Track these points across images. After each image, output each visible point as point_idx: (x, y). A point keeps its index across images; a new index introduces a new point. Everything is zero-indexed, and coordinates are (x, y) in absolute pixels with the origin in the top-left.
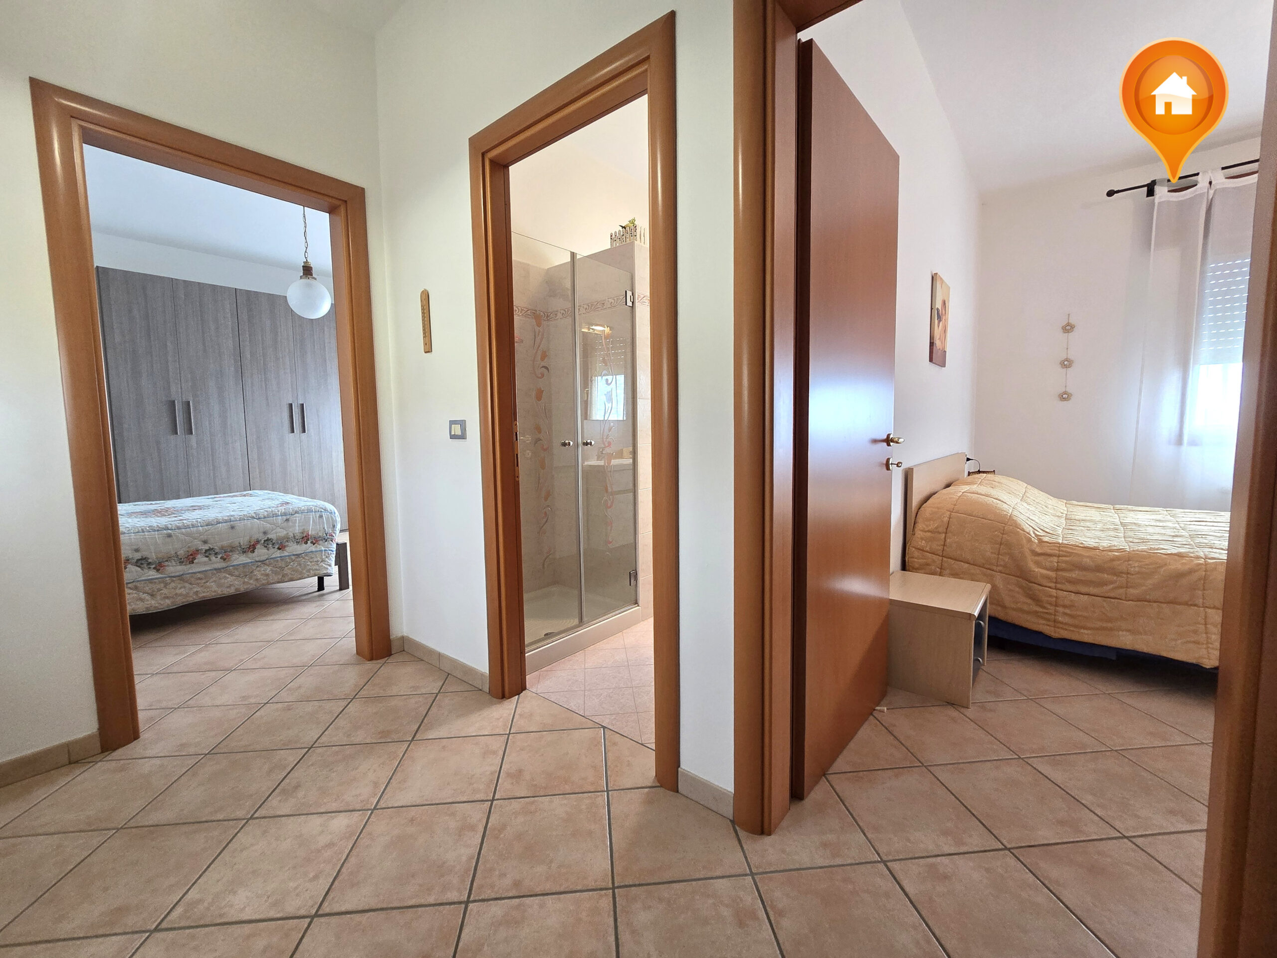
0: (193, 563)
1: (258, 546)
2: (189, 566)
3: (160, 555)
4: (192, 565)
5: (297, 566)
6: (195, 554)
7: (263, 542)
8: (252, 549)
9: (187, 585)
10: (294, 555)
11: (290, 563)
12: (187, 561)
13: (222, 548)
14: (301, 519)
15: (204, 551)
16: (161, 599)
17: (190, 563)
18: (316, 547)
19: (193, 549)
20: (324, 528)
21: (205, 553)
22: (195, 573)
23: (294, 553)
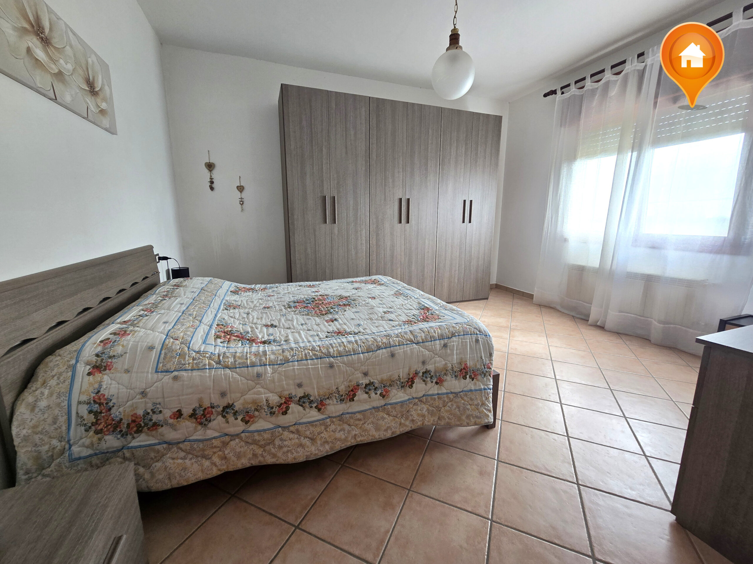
0: (353, 400)
1: (416, 380)
2: (348, 404)
3: (321, 392)
4: (352, 403)
5: (455, 409)
6: (356, 389)
7: (421, 374)
8: (410, 383)
9: (346, 427)
10: (452, 393)
11: (448, 402)
12: (347, 399)
13: (381, 382)
14: (458, 344)
15: (364, 385)
16: (321, 445)
17: (350, 401)
18: (475, 384)
19: (354, 383)
20: (481, 358)
21: (365, 388)
22: (354, 413)
23: (452, 391)
